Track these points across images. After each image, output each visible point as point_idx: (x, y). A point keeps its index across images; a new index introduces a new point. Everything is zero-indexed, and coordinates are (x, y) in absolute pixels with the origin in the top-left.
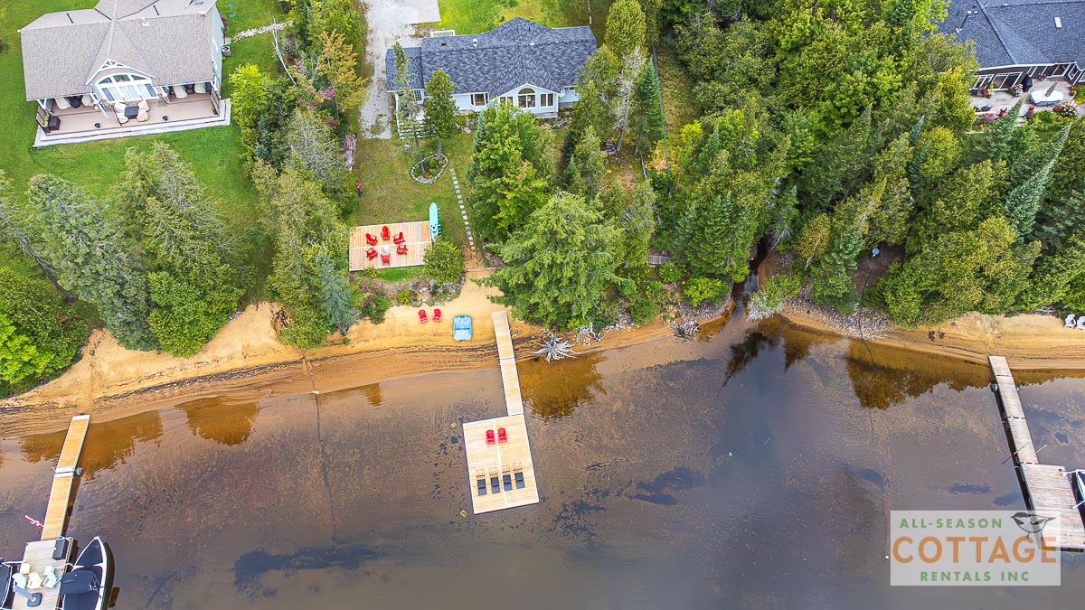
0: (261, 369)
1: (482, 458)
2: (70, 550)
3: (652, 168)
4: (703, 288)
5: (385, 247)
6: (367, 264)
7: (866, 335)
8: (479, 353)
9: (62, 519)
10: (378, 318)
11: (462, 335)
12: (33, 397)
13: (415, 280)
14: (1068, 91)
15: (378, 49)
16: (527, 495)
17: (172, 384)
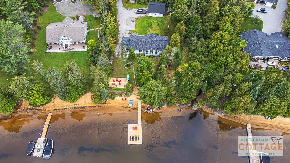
0: (88, 107)
1: (131, 133)
2: (46, 141)
3: (178, 71)
4: (184, 101)
5: (117, 83)
6: (112, 86)
7: (220, 115)
8: (134, 109)
9: (45, 134)
10: (113, 99)
11: (131, 105)
12: (41, 108)
13: (122, 91)
14: (278, 63)
15: (121, 36)
16: (140, 142)
17: (69, 108)
